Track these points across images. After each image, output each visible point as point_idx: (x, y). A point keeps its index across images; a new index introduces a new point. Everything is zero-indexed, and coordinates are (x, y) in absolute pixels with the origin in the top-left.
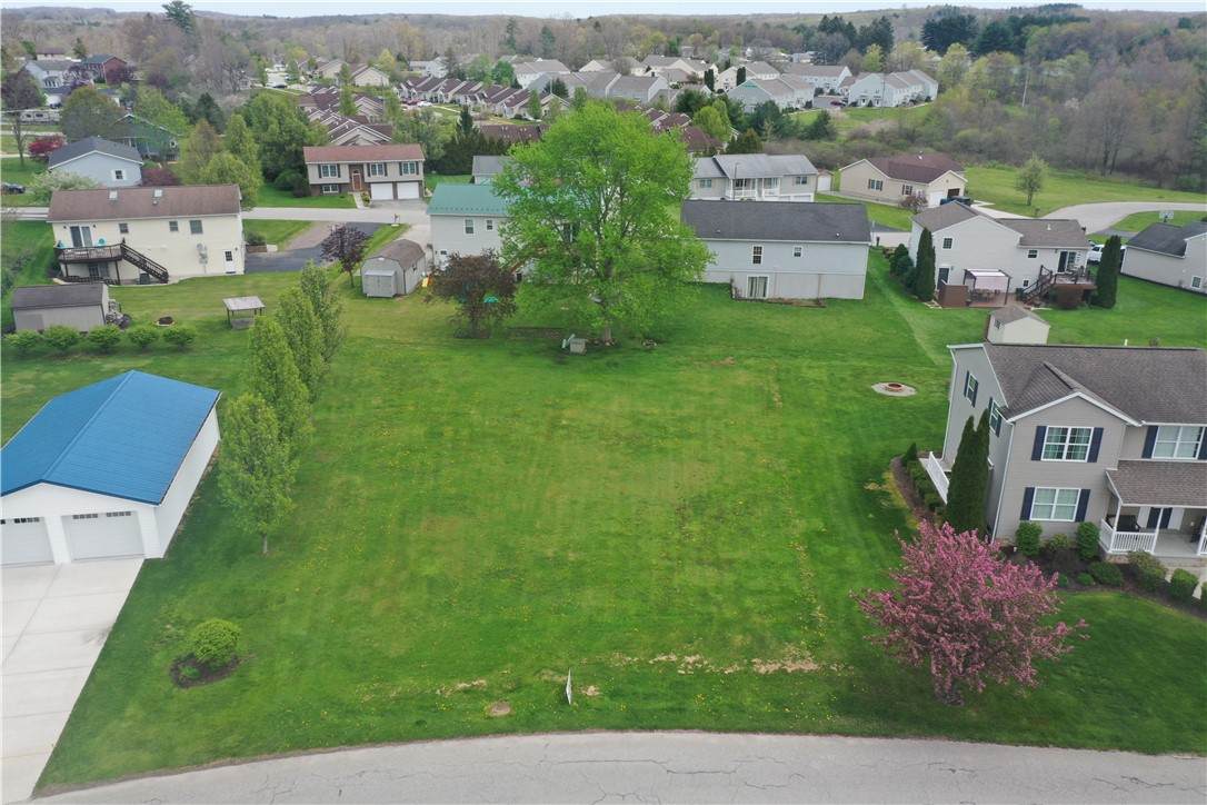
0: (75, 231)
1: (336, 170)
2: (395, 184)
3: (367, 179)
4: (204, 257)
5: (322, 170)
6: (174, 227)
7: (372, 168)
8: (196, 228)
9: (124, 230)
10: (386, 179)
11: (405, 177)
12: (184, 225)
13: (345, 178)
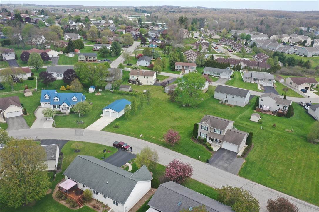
0: (132, 76)
1: (180, 67)
2: (190, 70)
3: (185, 69)
4: (148, 82)
5: (177, 67)
6: (144, 77)
7: (186, 67)
8: (147, 78)
9: (138, 77)
10: (188, 69)
11: (191, 69)
12: (146, 77)
13: (181, 68)
